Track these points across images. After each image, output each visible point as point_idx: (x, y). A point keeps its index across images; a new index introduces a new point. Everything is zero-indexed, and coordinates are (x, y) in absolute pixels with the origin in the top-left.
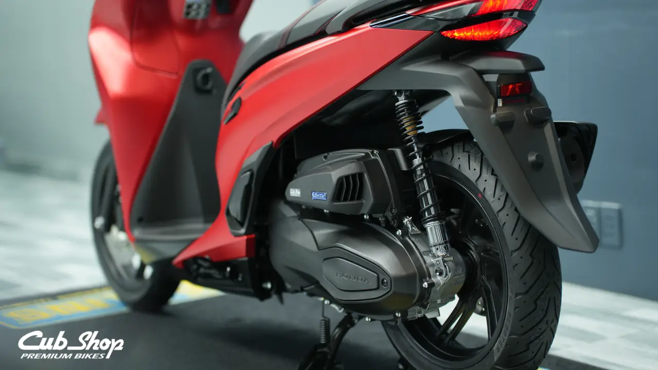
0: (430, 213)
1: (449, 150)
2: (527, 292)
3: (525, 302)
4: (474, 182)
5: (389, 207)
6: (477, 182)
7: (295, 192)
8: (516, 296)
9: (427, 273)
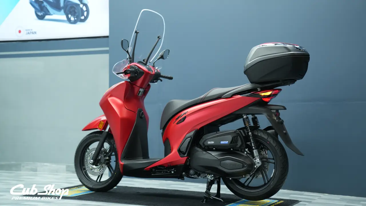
0: (254, 147)
4: (267, 139)
5: (243, 146)
7: (211, 142)
9: (255, 163)
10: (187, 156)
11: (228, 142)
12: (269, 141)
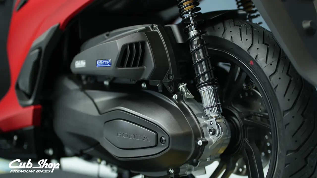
0: (204, 79)
1: (221, 25)
2: (298, 150)
3: (296, 159)
4: (246, 51)
5: (167, 75)
6: (249, 51)
7: (80, 63)
8: (287, 154)
9: (201, 132)
10: (33, 104)
11: (110, 61)
12: (254, 57)
